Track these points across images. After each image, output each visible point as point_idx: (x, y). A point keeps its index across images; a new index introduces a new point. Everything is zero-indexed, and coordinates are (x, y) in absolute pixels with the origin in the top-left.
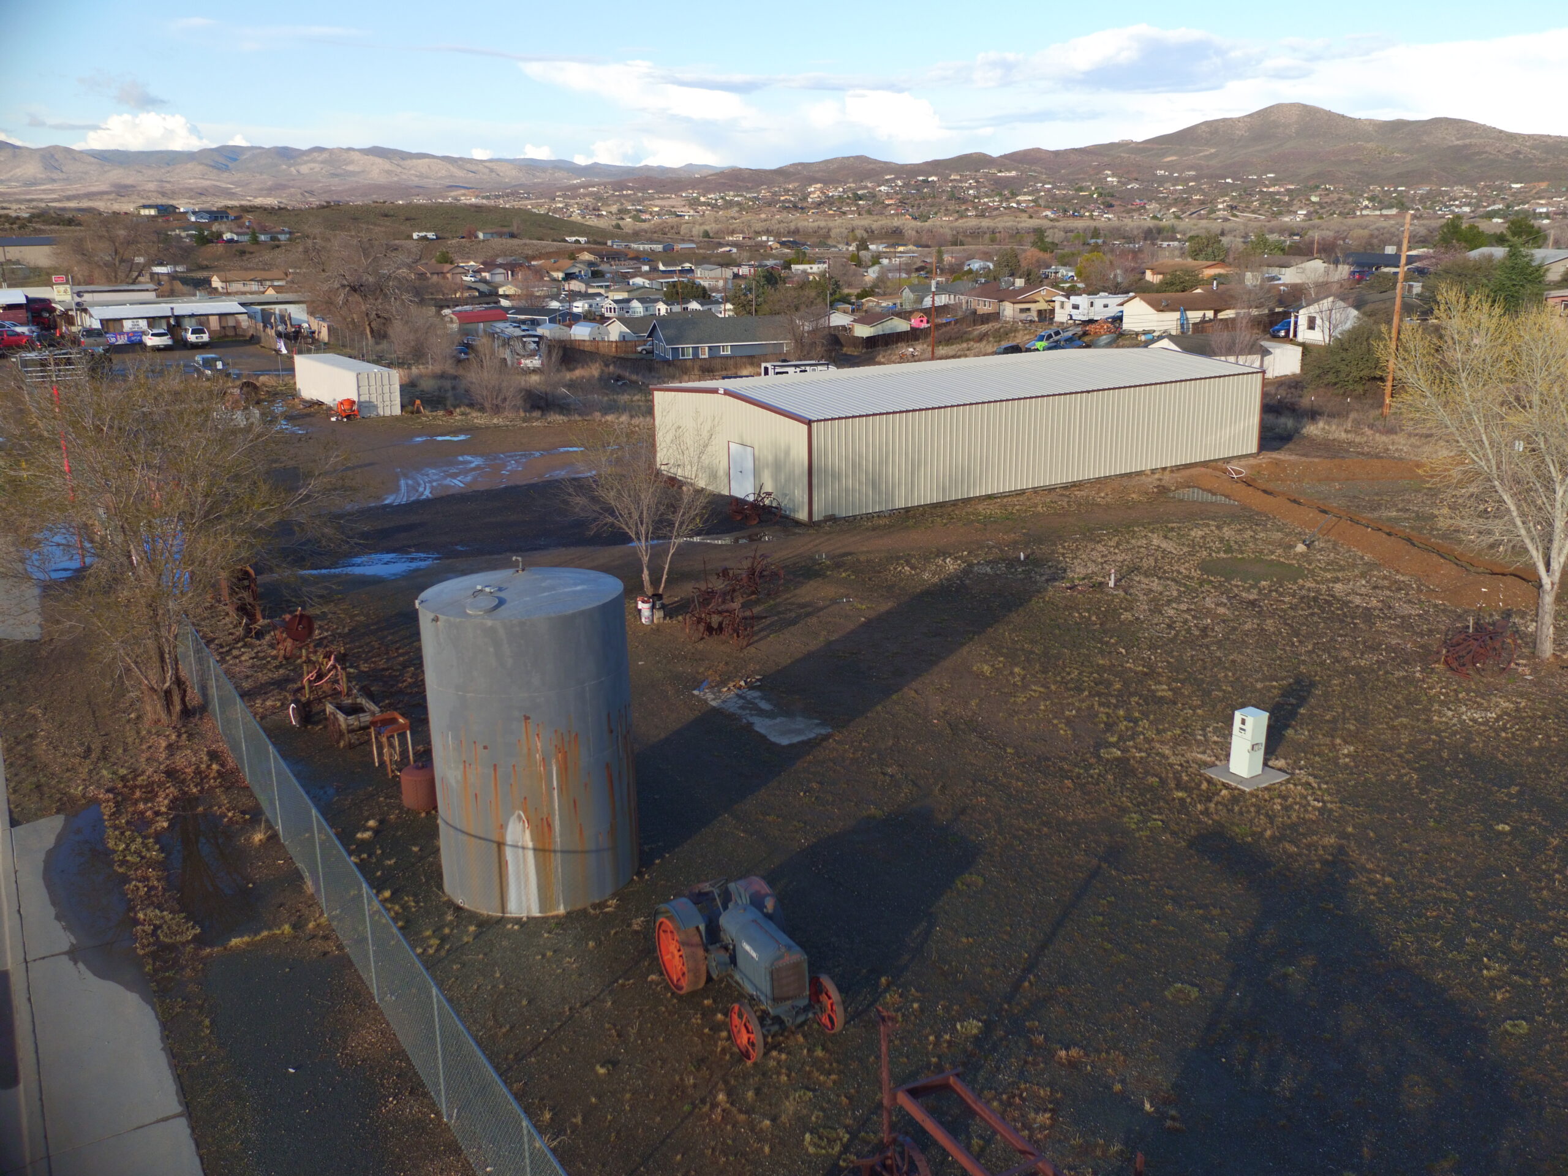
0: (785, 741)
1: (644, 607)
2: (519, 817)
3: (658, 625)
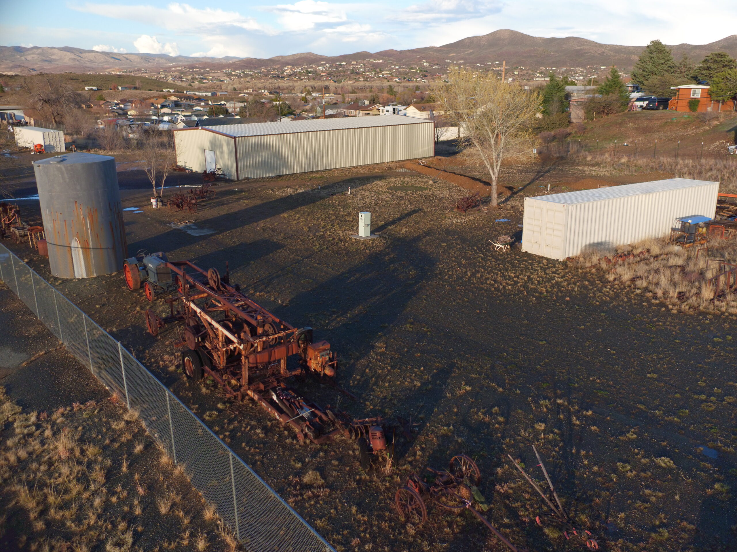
0: (197, 235)
1: (153, 201)
2: (76, 240)
3: (159, 209)
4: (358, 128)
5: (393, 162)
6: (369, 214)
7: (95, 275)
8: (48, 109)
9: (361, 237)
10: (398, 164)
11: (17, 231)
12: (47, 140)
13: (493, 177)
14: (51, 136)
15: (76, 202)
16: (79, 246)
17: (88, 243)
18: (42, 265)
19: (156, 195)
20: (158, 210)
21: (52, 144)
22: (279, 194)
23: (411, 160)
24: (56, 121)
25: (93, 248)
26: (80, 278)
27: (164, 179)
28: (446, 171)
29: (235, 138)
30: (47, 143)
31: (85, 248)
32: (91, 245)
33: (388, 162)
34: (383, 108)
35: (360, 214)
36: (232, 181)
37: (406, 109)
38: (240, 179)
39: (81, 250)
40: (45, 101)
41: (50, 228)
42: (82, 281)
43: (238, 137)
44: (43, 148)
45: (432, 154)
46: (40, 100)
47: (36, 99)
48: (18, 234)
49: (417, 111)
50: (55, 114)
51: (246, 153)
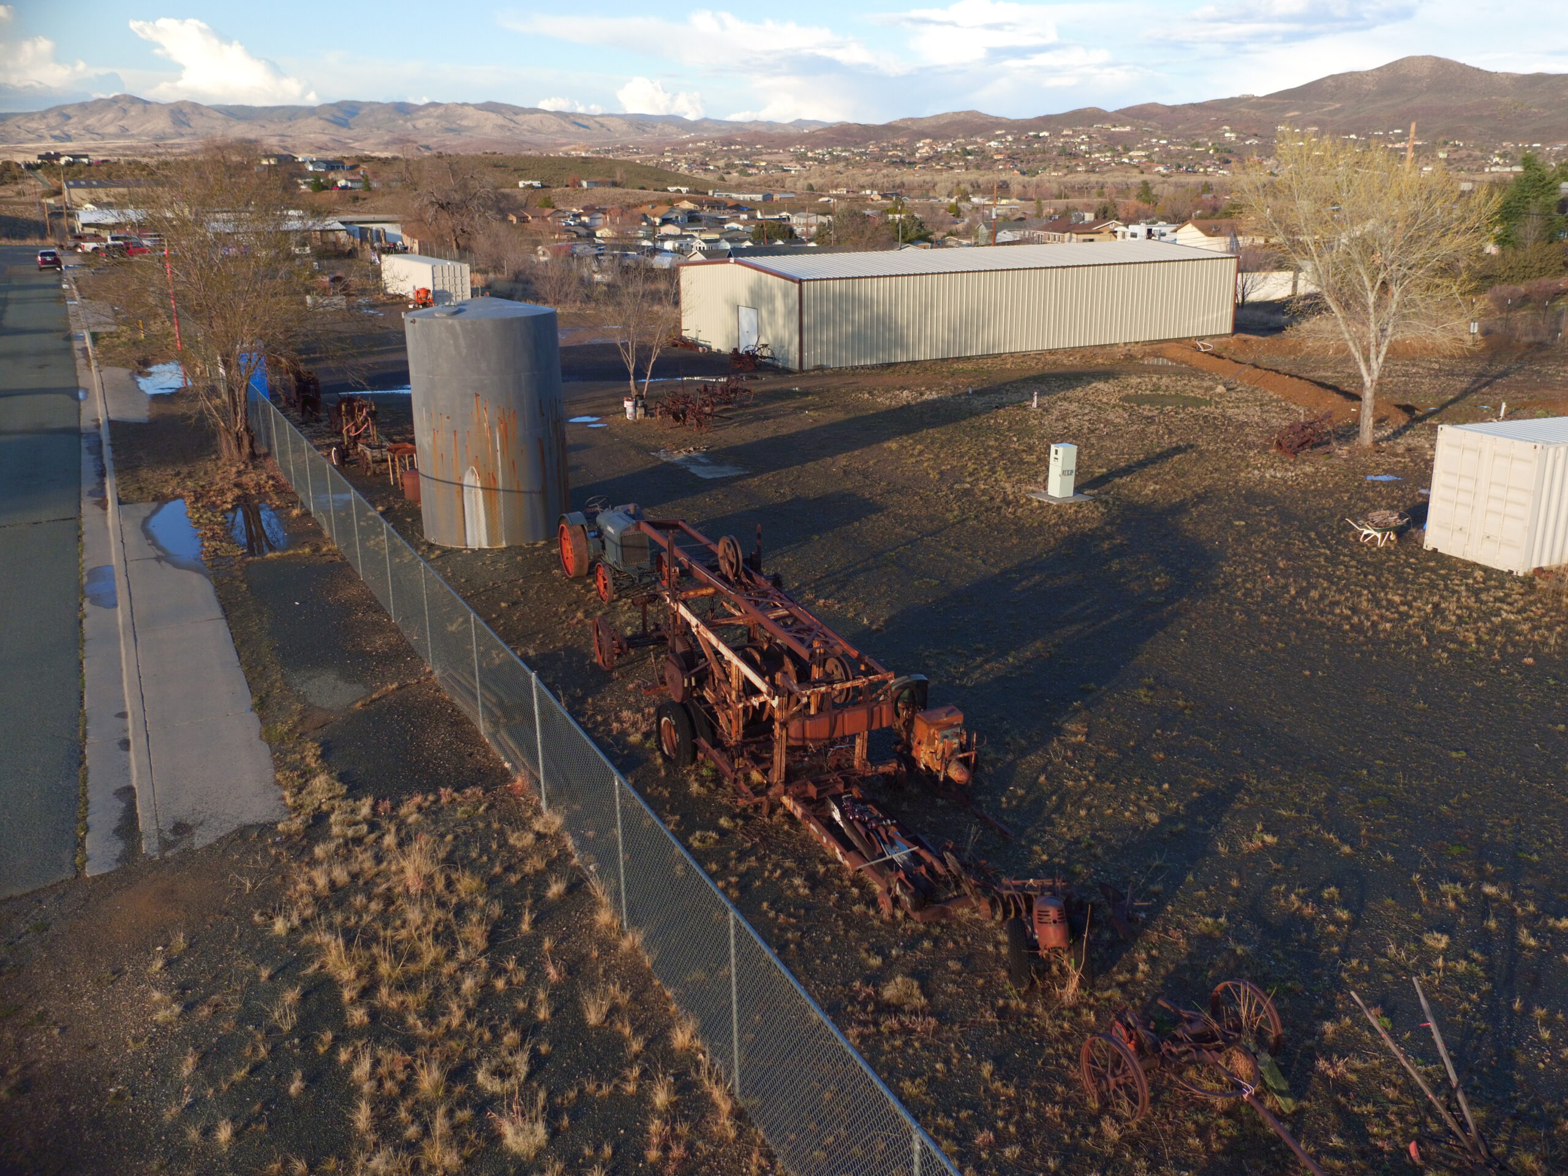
0: (710, 477)
1: (628, 405)
2: (473, 471)
3: (639, 422)
4: (1063, 267)
5: (1137, 343)
6: (1074, 449)
7: (504, 545)
8: (447, 222)
9: (1053, 498)
10: (1148, 349)
11: (368, 452)
12: (439, 280)
13: (1367, 380)
14: (446, 274)
15: (477, 395)
16: (479, 485)
17: (494, 479)
18: (409, 520)
19: (634, 392)
20: (636, 423)
21: (447, 288)
22: (884, 401)
23: (1179, 340)
24: (458, 246)
25: (504, 490)
26: (476, 547)
27: (653, 361)
28: (1256, 367)
29: (800, 281)
30: (437, 288)
31: (489, 489)
32: (500, 484)
33: (1125, 344)
34: (1124, 229)
35: (1053, 447)
36: (789, 371)
37: (1175, 231)
38: (805, 367)
39: (480, 492)
40: (442, 206)
41: (426, 446)
42: (479, 553)
43: (808, 280)
44: (430, 296)
45: (1228, 328)
46: (432, 203)
47: (426, 202)
48: (370, 458)
49: (1200, 234)
50: (459, 232)
51: (822, 314)
